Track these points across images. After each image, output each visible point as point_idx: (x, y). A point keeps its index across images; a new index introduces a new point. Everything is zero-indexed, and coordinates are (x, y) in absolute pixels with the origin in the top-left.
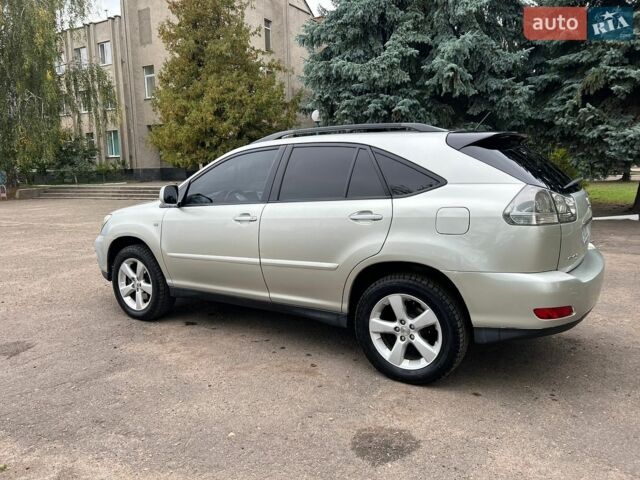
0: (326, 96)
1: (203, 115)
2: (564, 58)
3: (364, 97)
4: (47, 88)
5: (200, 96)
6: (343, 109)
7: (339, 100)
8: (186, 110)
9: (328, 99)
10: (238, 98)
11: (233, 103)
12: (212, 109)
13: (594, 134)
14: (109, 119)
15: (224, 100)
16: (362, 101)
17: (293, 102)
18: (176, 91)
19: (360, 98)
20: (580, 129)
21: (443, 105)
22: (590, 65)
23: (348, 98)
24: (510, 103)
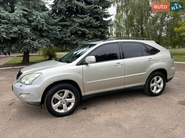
2: (63, 23)
13: (75, 42)
20: (71, 41)
21: (36, 32)
22: (69, 26)
24: (55, 33)
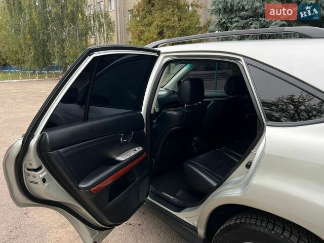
0: (223, 21)
1: (151, 35)
3: (248, 20)
4: (79, 22)
5: (150, 24)
6: (233, 28)
7: (231, 23)
8: (143, 32)
9: (224, 23)
10: (172, 24)
11: (169, 27)
12: (156, 32)
14: (109, 38)
15: (164, 26)
16: (247, 23)
17: (205, 27)
18: (139, 22)
19: (245, 21)
23: (238, 21)
